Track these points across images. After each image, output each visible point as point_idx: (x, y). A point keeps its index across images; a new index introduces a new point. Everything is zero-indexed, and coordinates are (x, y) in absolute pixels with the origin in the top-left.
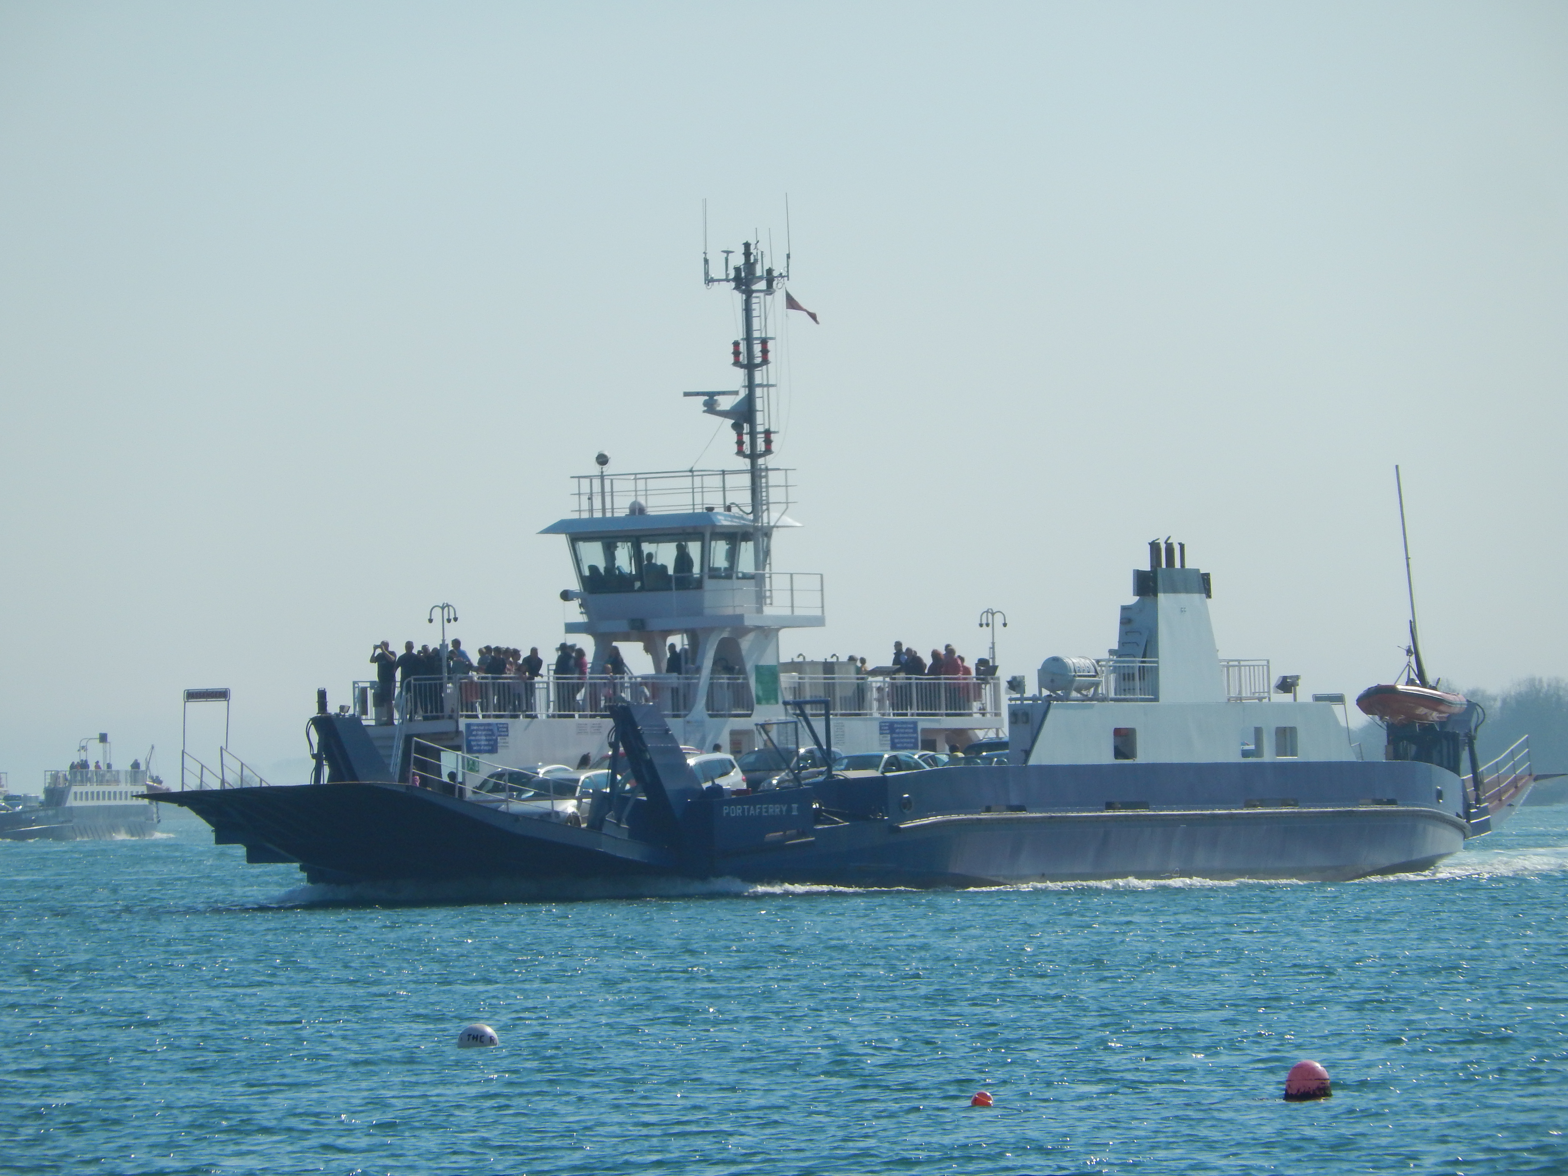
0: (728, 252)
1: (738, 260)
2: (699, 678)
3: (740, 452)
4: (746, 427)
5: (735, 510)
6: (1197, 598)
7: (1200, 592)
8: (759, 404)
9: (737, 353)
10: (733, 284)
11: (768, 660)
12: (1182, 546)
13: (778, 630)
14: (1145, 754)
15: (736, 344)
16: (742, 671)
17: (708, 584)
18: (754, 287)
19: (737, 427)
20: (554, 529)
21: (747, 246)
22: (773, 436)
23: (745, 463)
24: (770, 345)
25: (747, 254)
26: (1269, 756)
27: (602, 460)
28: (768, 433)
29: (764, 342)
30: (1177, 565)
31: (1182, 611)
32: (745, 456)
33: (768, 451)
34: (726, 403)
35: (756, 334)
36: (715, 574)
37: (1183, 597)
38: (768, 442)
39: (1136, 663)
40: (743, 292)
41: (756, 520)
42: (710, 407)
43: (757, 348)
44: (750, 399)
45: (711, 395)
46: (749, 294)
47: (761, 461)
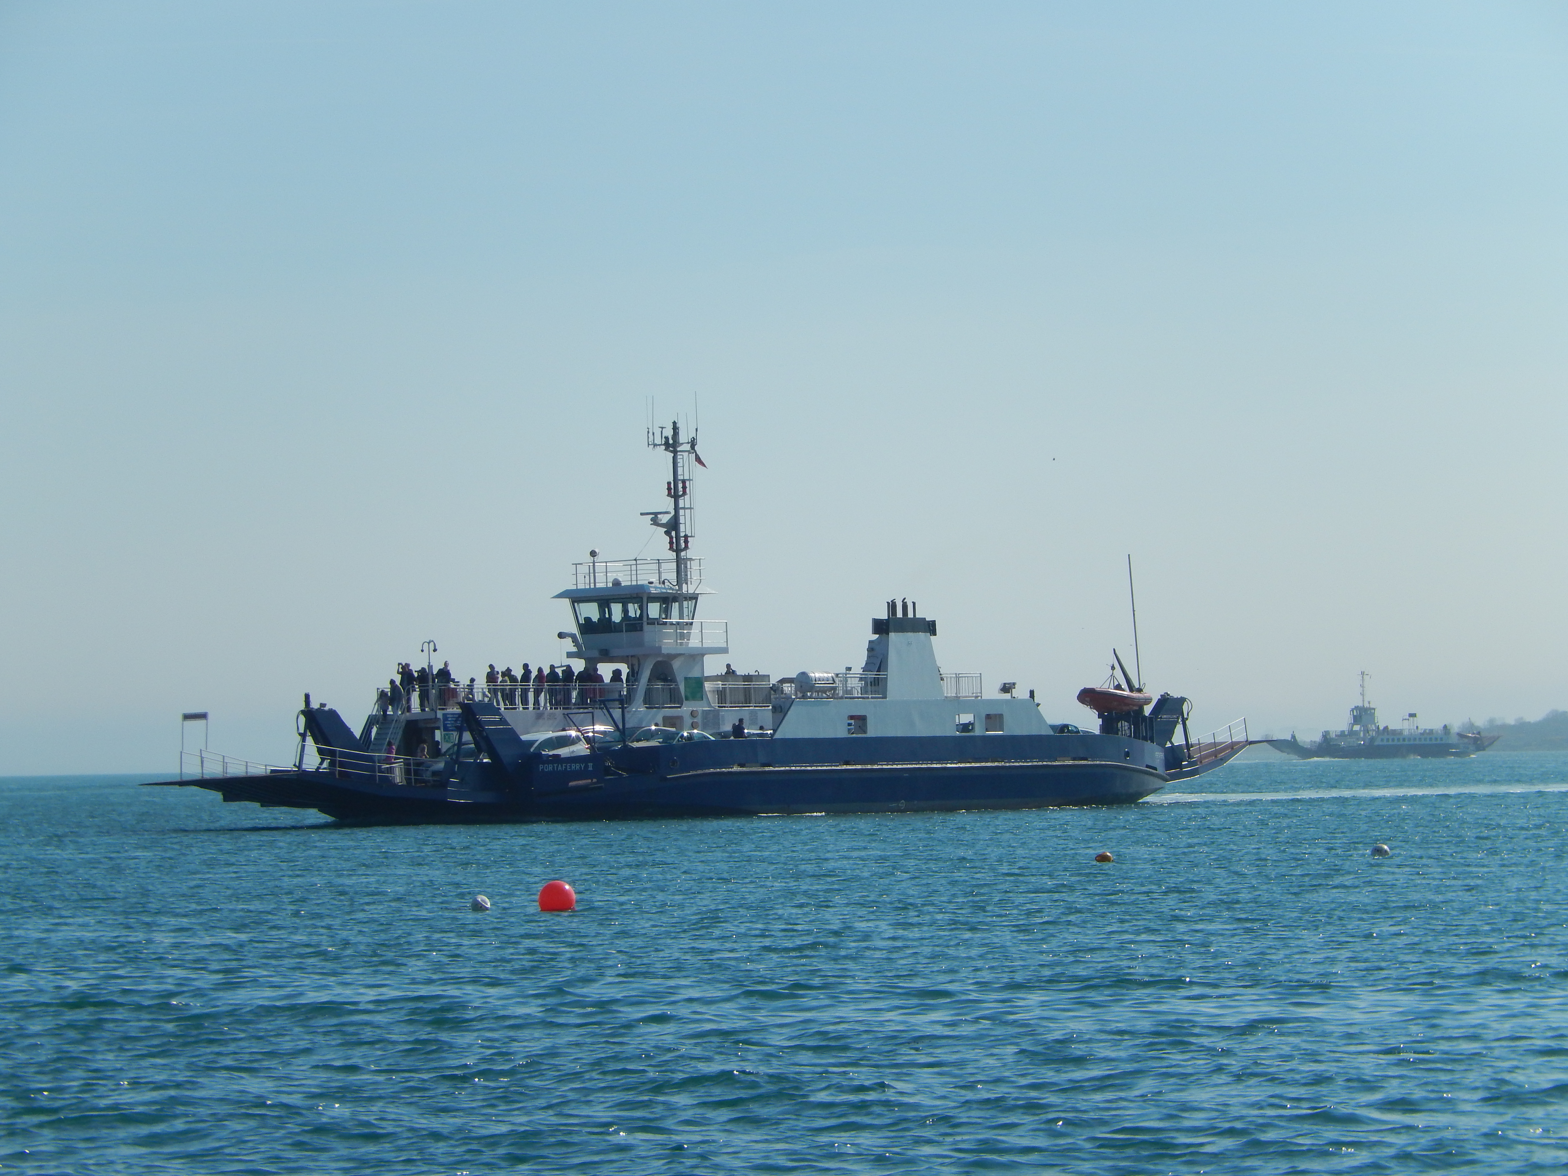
0: (662, 428)
1: (669, 433)
2: (638, 685)
3: (671, 548)
4: (673, 534)
5: (667, 583)
6: (922, 635)
7: (925, 632)
8: (682, 520)
9: (669, 489)
10: (664, 447)
11: (695, 674)
12: (914, 604)
13: (703, 655)
14: (873, 731)
15: (669, 484)
16: (673, 680)
17: (646, 627)
18: (678, 449)
19: (668, 533)
20: (561, 596)
21: (674, 423)
22: (689, 539)
23: (673, 555)
24: (687, 483)
25: (675, 428)
26: (978, 731)
27: (593, 554)
28: (686, 537)
29: (684, 482)
30: (910, 615)
31: (909, 644)
32: (673, 551)
33: (686, 547)
34: (664, 519)
35: (680, 477)
36: (652, 622)
37: (910, 634)
38: (686, 542)
39: (871, 675)
40: (671, 452)
41: (681, 588)
42: (655, 522)
43: (680, 485)
44: (676, 517)
45: (656, 514)
46: (675, 452)
47: (683, 554)
